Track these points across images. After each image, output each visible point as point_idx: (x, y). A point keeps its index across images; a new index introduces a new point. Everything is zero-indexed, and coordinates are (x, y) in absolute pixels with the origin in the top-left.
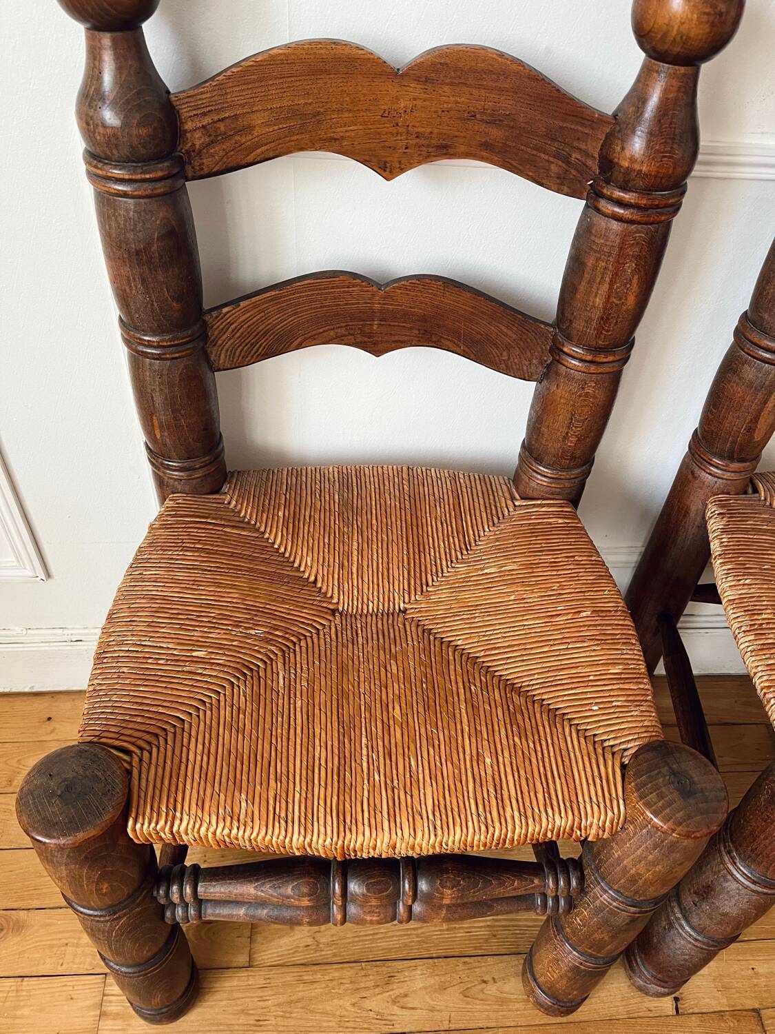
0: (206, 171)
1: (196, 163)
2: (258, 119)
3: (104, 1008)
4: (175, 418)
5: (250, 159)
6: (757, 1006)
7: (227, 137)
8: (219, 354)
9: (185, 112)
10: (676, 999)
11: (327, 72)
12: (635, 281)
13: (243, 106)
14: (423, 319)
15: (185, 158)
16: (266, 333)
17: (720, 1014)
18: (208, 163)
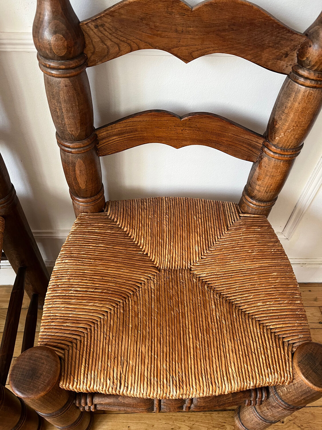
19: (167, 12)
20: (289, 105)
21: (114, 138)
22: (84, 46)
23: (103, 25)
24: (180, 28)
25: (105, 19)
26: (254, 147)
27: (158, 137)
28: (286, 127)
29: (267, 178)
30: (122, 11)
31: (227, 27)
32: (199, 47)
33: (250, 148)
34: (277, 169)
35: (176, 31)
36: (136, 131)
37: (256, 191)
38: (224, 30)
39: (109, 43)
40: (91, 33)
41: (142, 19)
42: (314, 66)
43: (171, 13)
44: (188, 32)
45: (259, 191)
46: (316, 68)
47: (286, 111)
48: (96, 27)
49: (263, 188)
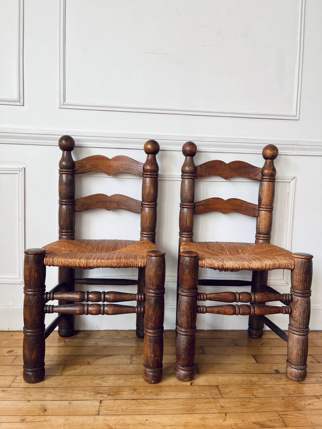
0: (78, 173)
1: (77, 171)
2: (88, 165)
3: (14, 381)
4: (66, 218)
5: (86, 171)
6: (217, 385)
7: (82, 168)
8: (77, 208)
9: (76, 164)
10: (191, 383)
11: (99, 159)
12: (152, 187)
13: (85, 163)
14: (117, 202)
15: (75, 170)
16: (86, 204)
17: (206, 386)
18: (79, 172)
19: (220, 164)
20: (263, 189)
21: (201, 207)
22: (196, 172)
23: (202, 167)
24: (224, 169)
25: (202, 165)
26: (255, 209)
27: (217, 208)
28: (264, 196)
29: (264, 220)
30: (207, 164)
31: (238, 168)
32: (230, 174)
33: (254, 210)
34: (266, 215)
35: (223, 170)
36: (209, 205)
37: (261, 229)
38: (237, 169)
39: (203, 172)
40: (199, 169)
41: (213, 166)
42: (267, 174)
43: (221, 165)
44: (226, 170)
45: (262, 228)
46: (268, 175)
47: (263, 191)
48: (200, 167)
49: (263, 226)
